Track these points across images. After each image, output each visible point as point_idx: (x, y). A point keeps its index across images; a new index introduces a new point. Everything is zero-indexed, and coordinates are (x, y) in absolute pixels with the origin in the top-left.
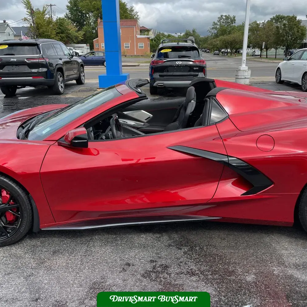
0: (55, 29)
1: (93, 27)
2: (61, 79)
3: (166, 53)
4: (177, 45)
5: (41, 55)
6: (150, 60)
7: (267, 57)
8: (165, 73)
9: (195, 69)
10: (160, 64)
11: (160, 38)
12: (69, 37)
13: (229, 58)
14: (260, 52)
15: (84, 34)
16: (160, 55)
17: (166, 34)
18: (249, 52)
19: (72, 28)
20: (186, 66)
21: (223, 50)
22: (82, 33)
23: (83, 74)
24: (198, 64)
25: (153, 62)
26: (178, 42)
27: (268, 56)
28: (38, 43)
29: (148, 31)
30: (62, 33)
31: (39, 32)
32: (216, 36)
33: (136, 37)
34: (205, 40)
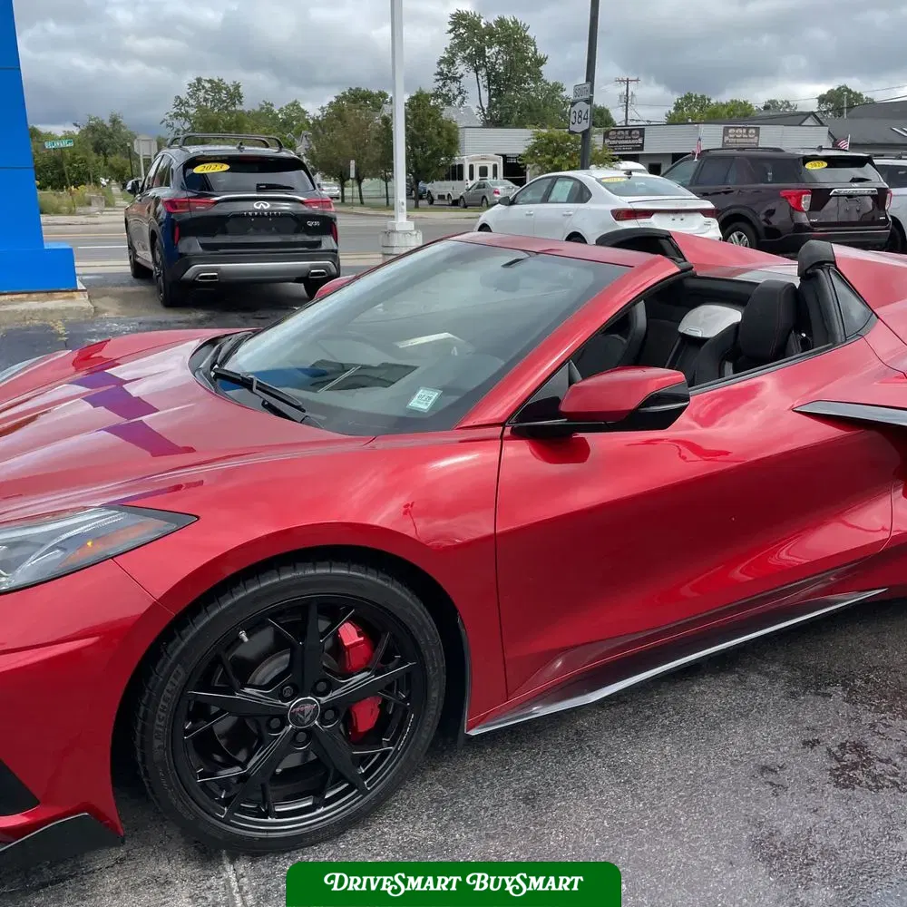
4: (238, 153)
7: (362, 203)
8: (220, 239)
9: (310, 224)
10: (199, 210)
24: (316, 209)
25: (173, 204)
26: (241, 144)
27: (365, 201)
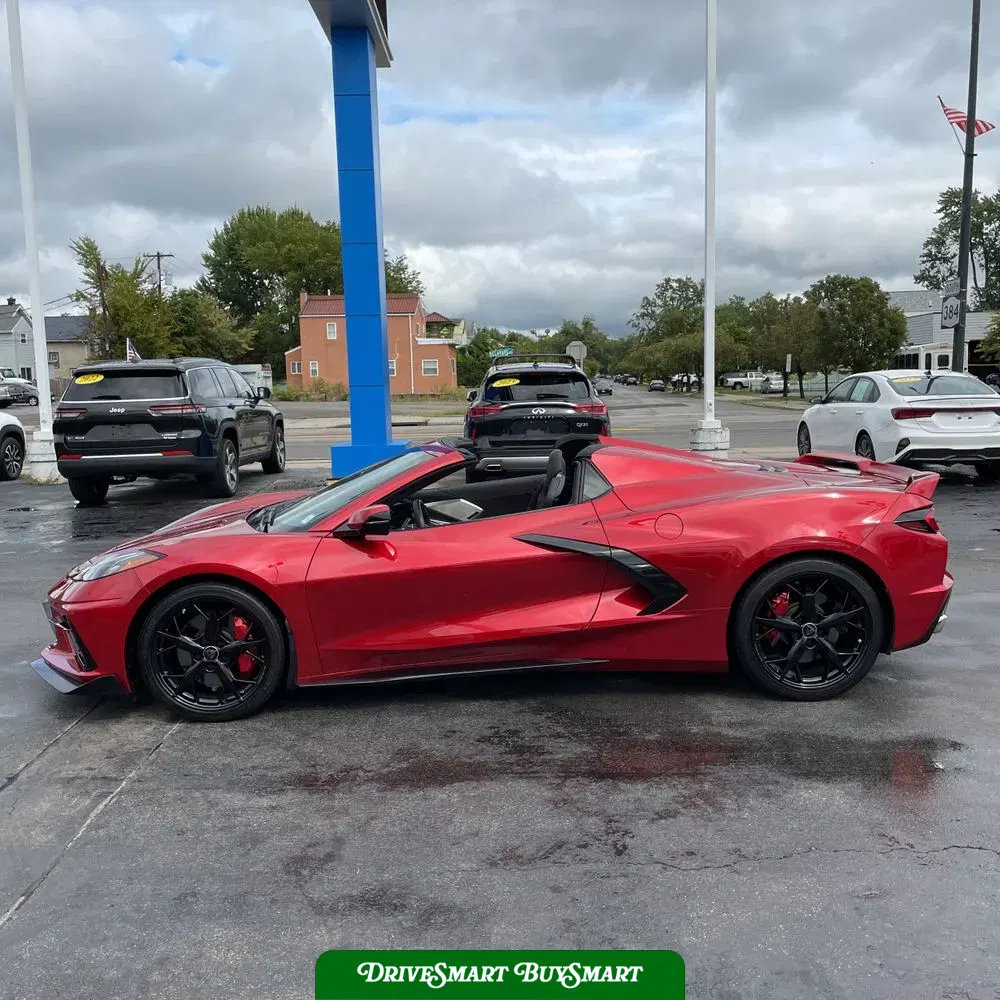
0: (167, 324)
1: (282, 315)
2: (231, 457)
3: (506, 388)
5: (187, 397)
6: (465, 406)
7: (802, 397)
8: (503, 438)
9: (580, 425)
10: (492, 415)
11: (486, 345)
12: (210, 345)
13: (693, 400)
14: (782, 382)
15: (256, 336)
16: (491, 394)
17: (503, 331)
18: (754, 381)
19: (220, 318)
20: (558, 419)
21: (676, 378)
22: (250, 332)
23: (282, 446)
24: (586, 413)
25: (474, 411)
26: (536, 361)
27: (805, 394)
28: (181, 367)
29: (450, 324)
30: (189, 332)
31: (118, 331)
32: (654, 336)
33: (415, 342)
34: (623, 349)
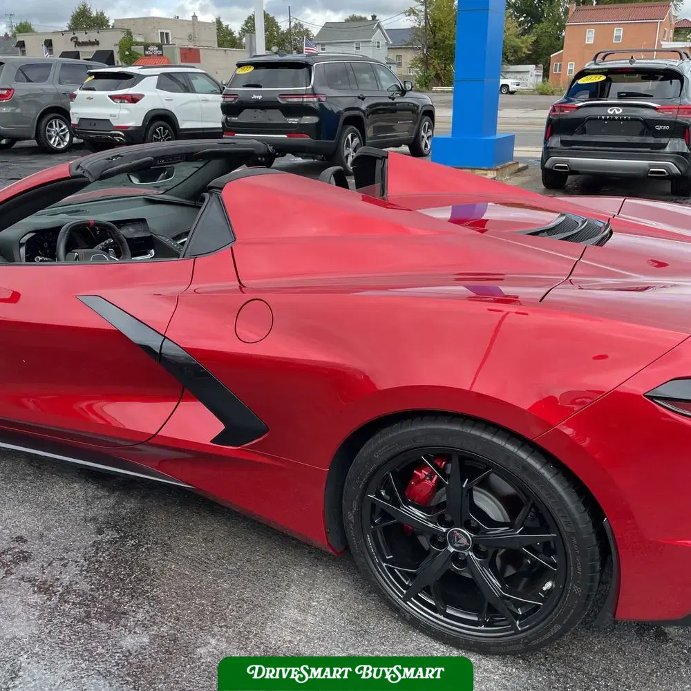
4: (629, 65)
5: (310, 87)
8: (575, 137)
9: (659, 128)
10: (566, 113)
15: (535, 41)
16: (574, 91)
22: (530, 38)
24: (669, 115)
25: (554, 108)
28: (311, 61)
33: (660, 45)
